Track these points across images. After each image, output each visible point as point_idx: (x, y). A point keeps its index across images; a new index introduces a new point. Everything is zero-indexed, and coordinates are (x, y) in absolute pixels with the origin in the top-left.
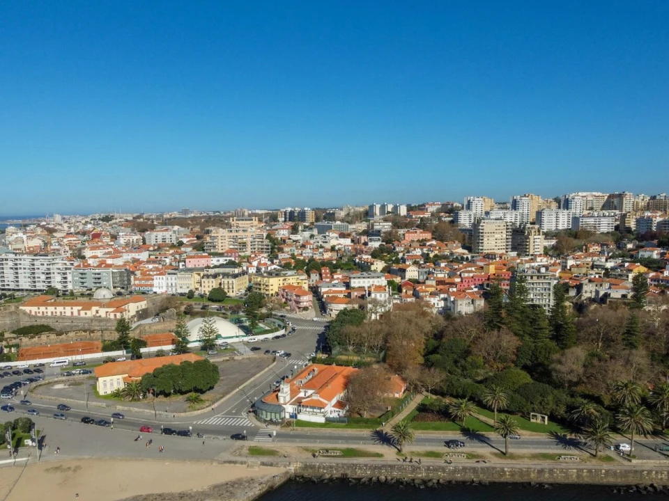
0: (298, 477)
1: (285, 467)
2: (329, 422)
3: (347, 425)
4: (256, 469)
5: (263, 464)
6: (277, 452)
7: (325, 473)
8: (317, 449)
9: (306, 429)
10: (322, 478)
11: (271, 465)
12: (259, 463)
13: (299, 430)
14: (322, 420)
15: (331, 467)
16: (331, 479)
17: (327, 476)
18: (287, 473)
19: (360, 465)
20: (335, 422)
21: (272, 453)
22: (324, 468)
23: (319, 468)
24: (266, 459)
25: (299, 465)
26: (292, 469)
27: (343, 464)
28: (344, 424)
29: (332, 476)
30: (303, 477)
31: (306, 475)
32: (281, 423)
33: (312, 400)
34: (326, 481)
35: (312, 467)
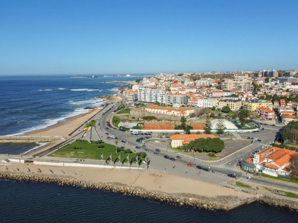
0: (261, 201)
1: (254, 194)
2: (280, 177)
3: (290, 180)
4: (239, 192)
5: (243, 191)
6: (251, 187)
7: (276, 202)
8: (272, 189)
9: (267, 178)
10: (274, 205)
11: (247, 192)
12: (241, 190)
13: (263, 178)
14: (276, 175)
15: (279, 200)
16: (279, 206)
17: (277, 204)
18: (255, 198)
19: (296, 202)
20: (283, 177)
21: (248, 187)
22: (275, 200)
23: (273, 199)
24: (244, 189)
25: (262, 195)
26: (258, 196)
27: (286, 200)
28: (288, 179)
29: (279, 204)
30: (263, 202)
31: (265, 201)
32: (254, 173)
33: (271, 164)
34: (276, 206)
35: (269, 198)
